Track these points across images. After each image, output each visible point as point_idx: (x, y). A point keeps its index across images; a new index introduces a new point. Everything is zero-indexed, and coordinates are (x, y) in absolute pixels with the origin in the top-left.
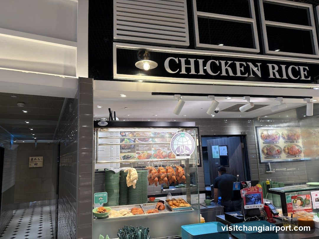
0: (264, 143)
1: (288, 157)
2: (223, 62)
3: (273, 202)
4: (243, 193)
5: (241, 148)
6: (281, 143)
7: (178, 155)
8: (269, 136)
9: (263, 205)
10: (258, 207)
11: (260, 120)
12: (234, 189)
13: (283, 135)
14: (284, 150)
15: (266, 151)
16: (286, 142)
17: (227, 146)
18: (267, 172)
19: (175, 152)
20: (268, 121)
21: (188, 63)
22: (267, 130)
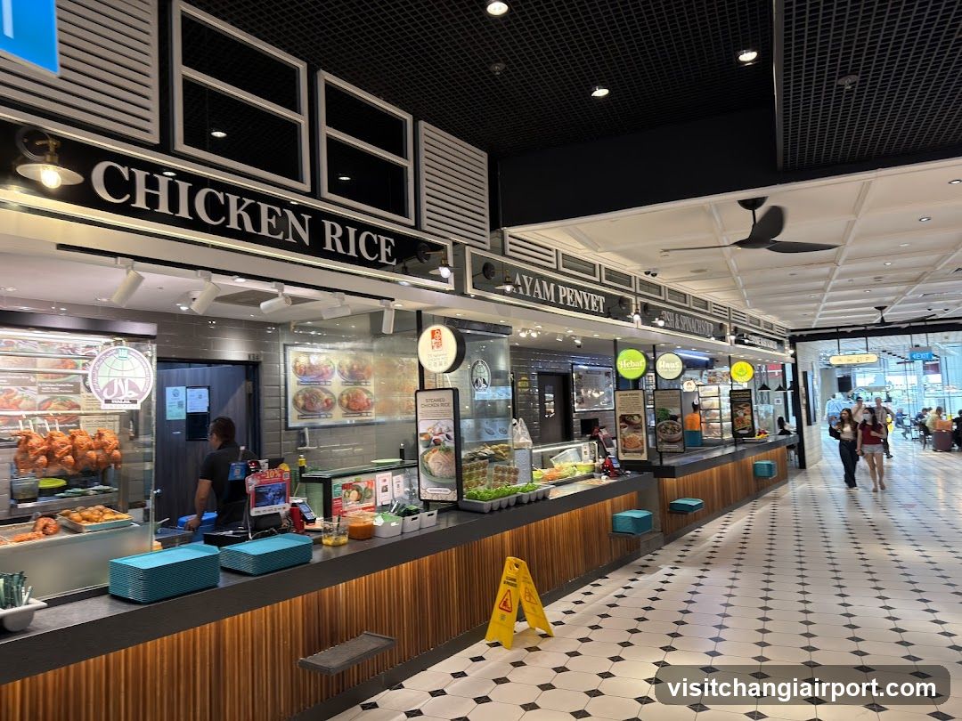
0: (298, 384)
1: (346, 415)
2: (233, 199)
3: (308, 500)
4: (252, 483)
5: (244, 393)
6: (336, 385)
7: (108, 401)
8: (311, 368)
9: (288, 507)
10: (278, 511)
11: (294, 330)
12: (230, 478)
13: (341, 367)
14: (341, 401)
15: (301, 402)
16: (345, 383)
17: (209, 388)
18: (299, 448)
19: (100, 394)
20: (313, 333)
21: (152, 183)
22: (308, 354)
